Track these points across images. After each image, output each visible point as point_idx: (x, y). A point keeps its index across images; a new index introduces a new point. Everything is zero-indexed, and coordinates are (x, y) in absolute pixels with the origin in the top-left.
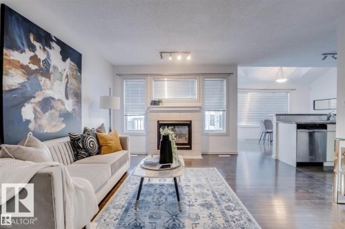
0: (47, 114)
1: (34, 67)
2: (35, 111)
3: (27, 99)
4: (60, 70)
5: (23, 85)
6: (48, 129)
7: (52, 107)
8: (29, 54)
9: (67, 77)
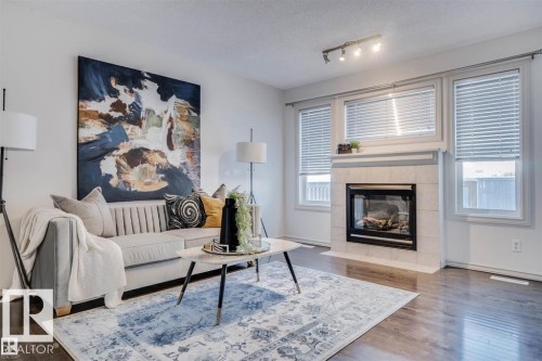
0: (137, 169)
1: (116, 115)
2: (118, 165)
3: (108, 151)
4: (157, 113)
5: (102, 136)
6: (138, 187)
7: (145, 161)
8: (109, 101)
9: (171, 120)
